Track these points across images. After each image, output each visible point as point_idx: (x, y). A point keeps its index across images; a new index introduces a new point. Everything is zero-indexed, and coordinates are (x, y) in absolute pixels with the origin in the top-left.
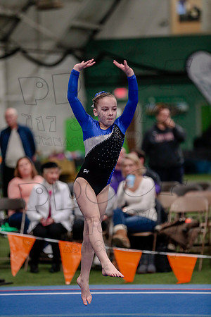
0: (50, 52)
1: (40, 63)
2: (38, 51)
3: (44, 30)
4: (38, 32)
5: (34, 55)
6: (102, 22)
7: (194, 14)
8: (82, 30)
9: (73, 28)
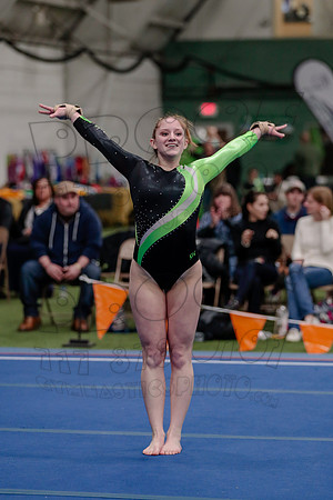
0: (122, 55)
1: (109, 68)
2: (108, 53)
3: (115, 26)
4: (108, 29)
5: (102, 58)
6: (188, 19)
7: (301, 13)
8: (163, 28)
9: (151, 26)
